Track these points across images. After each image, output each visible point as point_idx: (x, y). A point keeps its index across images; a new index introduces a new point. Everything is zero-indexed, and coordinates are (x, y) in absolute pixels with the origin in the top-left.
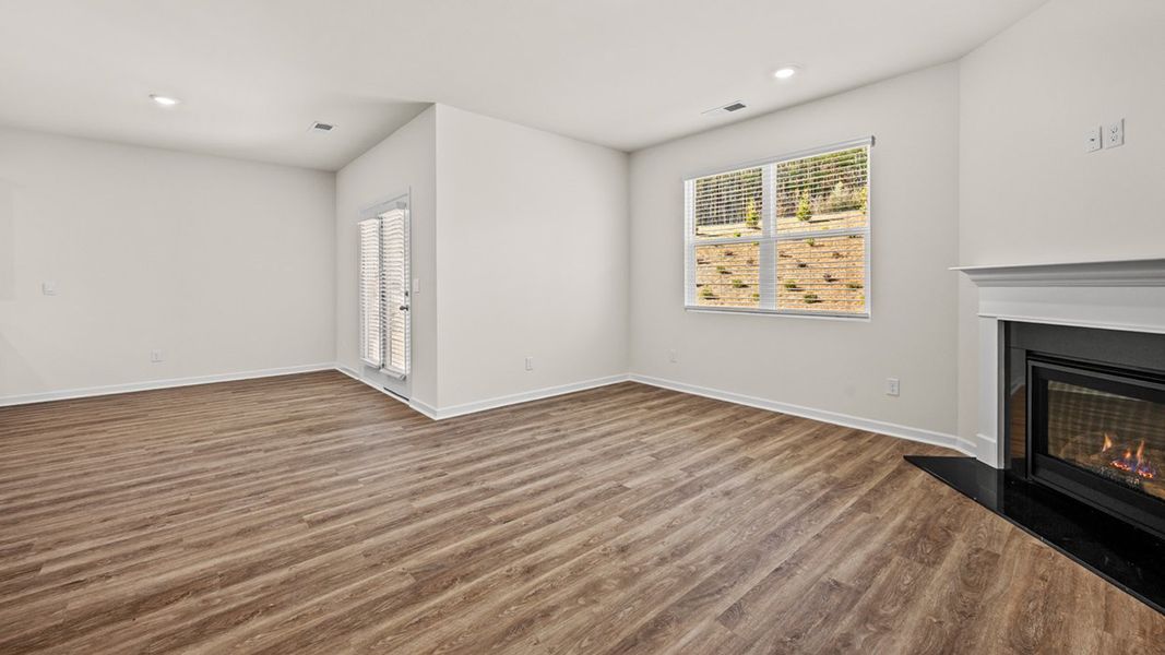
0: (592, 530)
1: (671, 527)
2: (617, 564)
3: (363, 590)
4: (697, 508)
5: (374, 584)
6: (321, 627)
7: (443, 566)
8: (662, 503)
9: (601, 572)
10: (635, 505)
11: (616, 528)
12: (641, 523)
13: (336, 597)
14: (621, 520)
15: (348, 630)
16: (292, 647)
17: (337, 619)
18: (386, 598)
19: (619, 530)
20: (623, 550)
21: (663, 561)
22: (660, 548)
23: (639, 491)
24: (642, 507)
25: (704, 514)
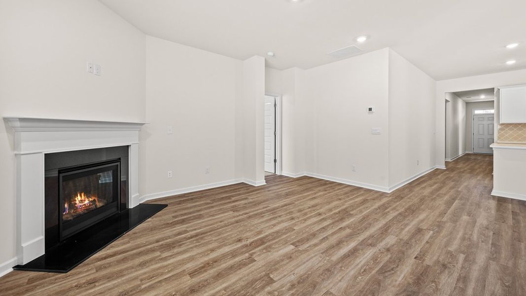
0: (305, 225)
1: (274, 225)
2: (294, 215)
4: (260, 233)
8: (275, 235)
9: (298, 214)
10: (288, 234)
11: (296, 225)
12: (286, 227)
14: (294, 228)
19: (295, 225)
20: (293, 219)
21: (280, 216)
22: (280, 219)
23: (286, 243)
24: (285, 233)
25: (258, 230)
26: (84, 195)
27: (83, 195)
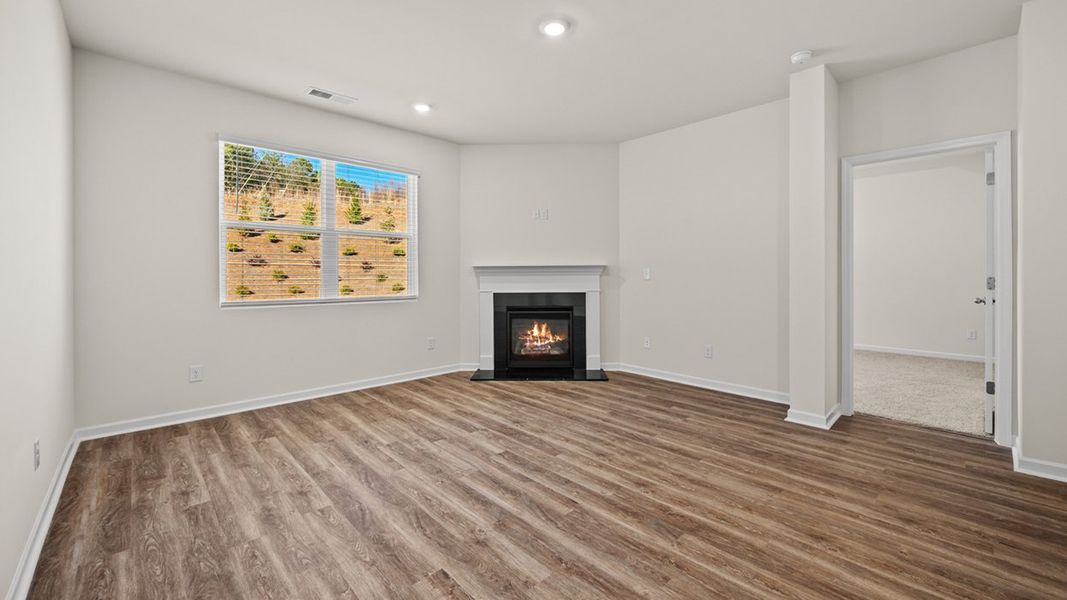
3: (715, 561)
5: (704, 556)
6: (769, 568)
7: (657, 524)
13: (734, 575)
15: (757, 551)
16: (798, 575)
17: (754, 561)
18: (714, 544)
26: (547, 329)
27: (544, 327)
